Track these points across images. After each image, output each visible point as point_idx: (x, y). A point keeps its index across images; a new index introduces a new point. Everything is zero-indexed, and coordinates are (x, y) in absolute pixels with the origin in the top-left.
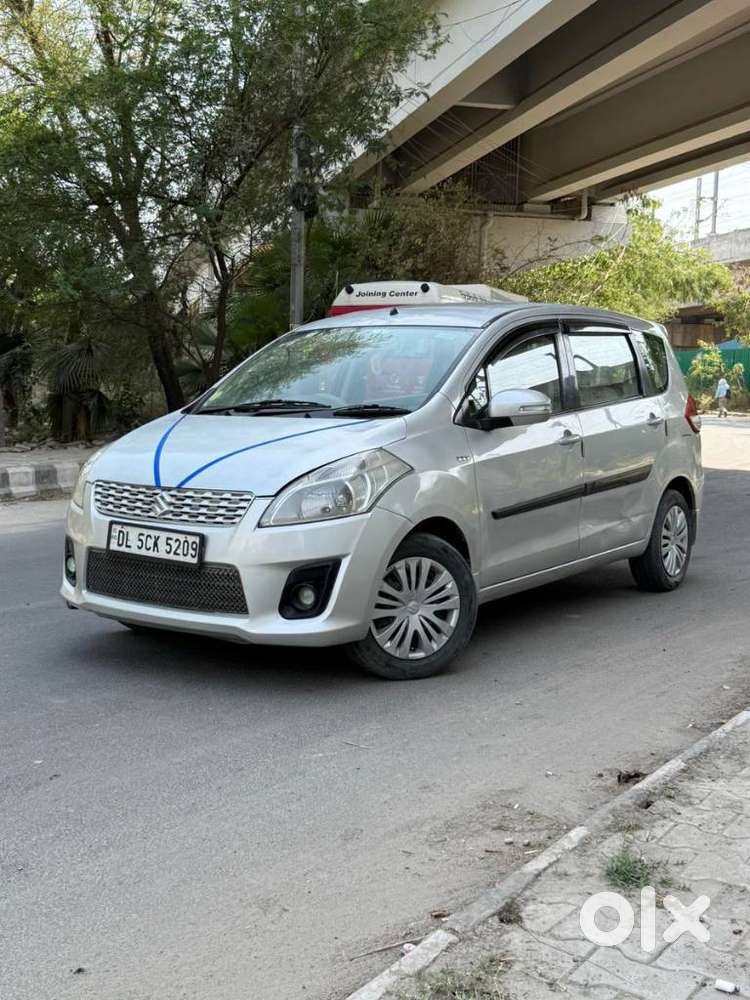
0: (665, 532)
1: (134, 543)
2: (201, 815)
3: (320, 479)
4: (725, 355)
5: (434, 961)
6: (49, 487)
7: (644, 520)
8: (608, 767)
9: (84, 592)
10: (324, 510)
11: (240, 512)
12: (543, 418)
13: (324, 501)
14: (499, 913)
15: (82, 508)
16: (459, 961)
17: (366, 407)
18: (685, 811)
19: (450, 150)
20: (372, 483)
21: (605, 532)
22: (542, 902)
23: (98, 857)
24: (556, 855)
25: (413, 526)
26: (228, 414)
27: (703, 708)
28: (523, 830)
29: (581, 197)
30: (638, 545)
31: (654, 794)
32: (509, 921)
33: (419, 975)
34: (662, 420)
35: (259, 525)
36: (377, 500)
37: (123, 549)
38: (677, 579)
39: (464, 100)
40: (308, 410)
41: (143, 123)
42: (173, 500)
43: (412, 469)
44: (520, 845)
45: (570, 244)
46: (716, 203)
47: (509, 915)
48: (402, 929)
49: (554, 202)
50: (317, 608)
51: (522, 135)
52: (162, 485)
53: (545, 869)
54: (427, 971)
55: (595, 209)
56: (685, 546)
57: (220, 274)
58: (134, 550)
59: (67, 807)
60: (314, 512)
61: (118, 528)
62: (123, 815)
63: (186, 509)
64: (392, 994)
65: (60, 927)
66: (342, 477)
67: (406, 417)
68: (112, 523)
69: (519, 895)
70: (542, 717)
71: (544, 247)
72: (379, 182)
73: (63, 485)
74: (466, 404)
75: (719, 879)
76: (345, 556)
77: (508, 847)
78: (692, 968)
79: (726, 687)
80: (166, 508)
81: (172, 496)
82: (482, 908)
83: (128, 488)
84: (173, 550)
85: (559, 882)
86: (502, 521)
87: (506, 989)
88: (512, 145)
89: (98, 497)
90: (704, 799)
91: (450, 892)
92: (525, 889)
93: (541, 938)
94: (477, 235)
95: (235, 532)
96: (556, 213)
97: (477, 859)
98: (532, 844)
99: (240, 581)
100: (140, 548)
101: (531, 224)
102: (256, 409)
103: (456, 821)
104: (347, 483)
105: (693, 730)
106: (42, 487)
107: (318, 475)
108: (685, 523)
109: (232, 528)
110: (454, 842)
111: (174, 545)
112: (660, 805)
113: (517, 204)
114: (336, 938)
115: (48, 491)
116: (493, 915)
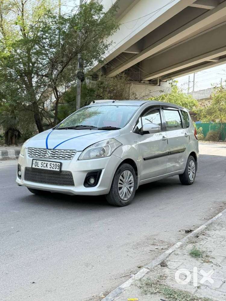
0: (189, 168)
1: (40, 165)
2: (64, 241)
3: (96, 146)
4: (197, 125)
5: (144, 276)
6: (6, 157)
7: (183, 164)
8: (182, 229)
9: (24, 181)
10: (97, 155)
11: (72, 156)
12: (158, 131)
13: (97, 153)
14: (160, 264)
15: (24, 156)
16: (151, 277)
17: (107, 127)
18: (209, 238)
19: (121, 65)
20: (111, 148)
21: (174, 166)
22: (172, 261)
23: (34, 252)
24: (174, 249)
25: (123, 161)
26: (66, 129)
27: (206, 214)
28: (160, 245)
29: (157, 79)
30: (182, 171)
31: (199, 234)
32: (164, 266)
33: (140, 280)
34: (188, 135)
35: (78, 160)
36: (113, 153)
37: (37, 167)
38: (192, 181)
39: (126, 51)
40: (91, 128)
41: (34, 53)
42: (52, 153)
43: (122, 144)
44: (160, 249)
45: (155, 91)
46: (194, 83)
47: (163, 264)
48: (129, 271)
49: (150, 81)
50: (95, 184)
51: (141, 61)
52: (49, 148)
53: (172, 253)
54: (142, 279)
55: (161, 82)
56: (194, 172)
57: (56, 97)
58: (40, 167)
59: (23, 239)
60: (94, 156)
61: (35, 161)
62: (40, 241)
63: (56, 155)
64: (133, 285)
65: (25, 271)
66: (102, 146)
67: (120, 130)
68: (33, 160)
69: (165, 259)
70: (160, 216)
71: (147, 92)
72: (100, 73)
73: (10, 156)
74: (136, 127)
75: (222, 255)
76: (103, 169)
77: (156, 250)
78: (219, 278)
79: (211, 209)
80: (50, 155)
81: (52, 151)
82: (155, 263)
83: (38, 149)
84: (52, 167)
85: (176, 256)
86: (146, 161)
87: (167, 284)
88: (138, 64)
89: (29, 152)
90: (214, 235)
91: (141, 261)
92: (167, 258)
93: (174, 270)
94: (128, 89)
95: (71, 162)
96: (151, 84)
97: (148, 253)
98: (163, 248)
99: (72, 176)
100: (42, 167)
101: (143, 86)
102: (75, 128)
103: (140, 243)
104: (104, 148)
105: (204, 220)
106: (4, 157)
107: (95, 145)
108: (194, 166)
109: (70, 161)
110: (140, 248)
111: (52, 166)
112: (201, 237)
113: (140, 81)
114: (110, 273)
115: (5, 158)
116: (159, 265)
